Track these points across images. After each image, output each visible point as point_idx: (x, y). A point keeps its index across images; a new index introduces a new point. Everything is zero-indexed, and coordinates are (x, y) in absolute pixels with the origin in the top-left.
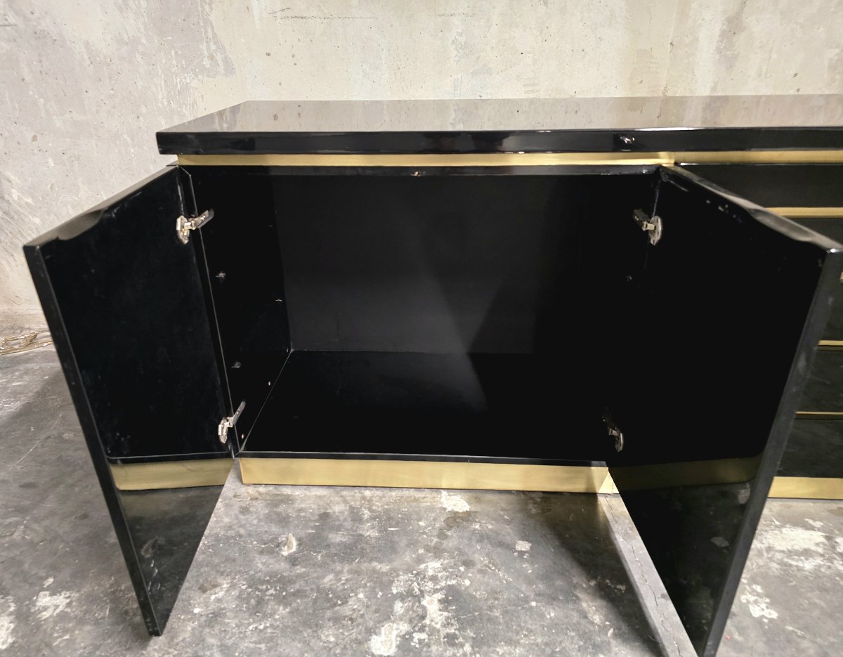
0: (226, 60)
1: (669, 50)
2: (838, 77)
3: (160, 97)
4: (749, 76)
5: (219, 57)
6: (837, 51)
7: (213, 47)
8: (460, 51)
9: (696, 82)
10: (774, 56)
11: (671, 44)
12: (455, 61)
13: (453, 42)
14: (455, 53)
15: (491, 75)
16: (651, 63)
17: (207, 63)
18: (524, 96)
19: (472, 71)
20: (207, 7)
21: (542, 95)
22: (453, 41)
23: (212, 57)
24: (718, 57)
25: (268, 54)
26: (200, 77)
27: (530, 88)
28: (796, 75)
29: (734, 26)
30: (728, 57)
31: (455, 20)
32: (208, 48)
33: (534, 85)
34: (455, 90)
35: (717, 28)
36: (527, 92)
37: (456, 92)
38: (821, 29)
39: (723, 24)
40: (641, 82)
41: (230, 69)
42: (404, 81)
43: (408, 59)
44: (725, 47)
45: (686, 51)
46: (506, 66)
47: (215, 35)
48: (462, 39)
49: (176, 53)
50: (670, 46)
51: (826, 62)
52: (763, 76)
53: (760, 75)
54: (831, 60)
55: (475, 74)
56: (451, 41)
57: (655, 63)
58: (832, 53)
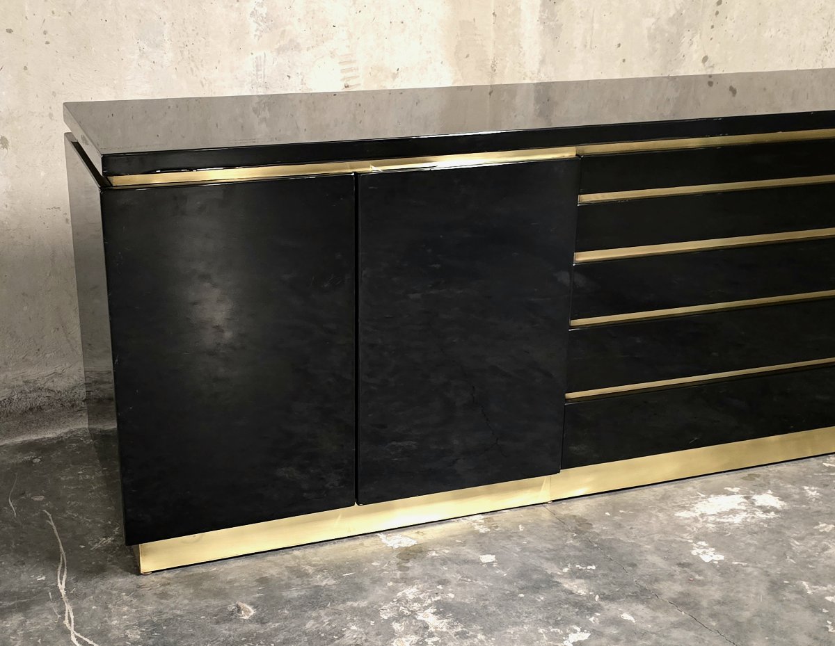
1: (493, 22)
4: (575, 48)
6: (653, 20)
8: (262, 24)
9: (524, 54)
10: (596, 26)
11: (494, 14)
12: (255, 35)
13: (252, 14)
14: (255, 26)
15: (299, 51)
16: (476, 35)
19: (277, 46)
22: (253, 12)
24: (542, 27)
25: (10, 31)
27: (345, 67)
28: (619, 45)
30: (551, 28)
33: (351, 62)
34: (258, 70)
36: (344, 71)
37: (259, 73)
40: (468, 56)
42: (193, 61)
43: (197, 34)
44: (548, 18)
45: (510, 22)
46: (317, 41)
48: (263, 11)
50: (492, 16)
51: (645, 32)
52: (588, 47)
53: (585, 46)
54: (649, 29)
55: (280, 50)
56: (250, 12)
57: (479, 35)
58: (649, 22)
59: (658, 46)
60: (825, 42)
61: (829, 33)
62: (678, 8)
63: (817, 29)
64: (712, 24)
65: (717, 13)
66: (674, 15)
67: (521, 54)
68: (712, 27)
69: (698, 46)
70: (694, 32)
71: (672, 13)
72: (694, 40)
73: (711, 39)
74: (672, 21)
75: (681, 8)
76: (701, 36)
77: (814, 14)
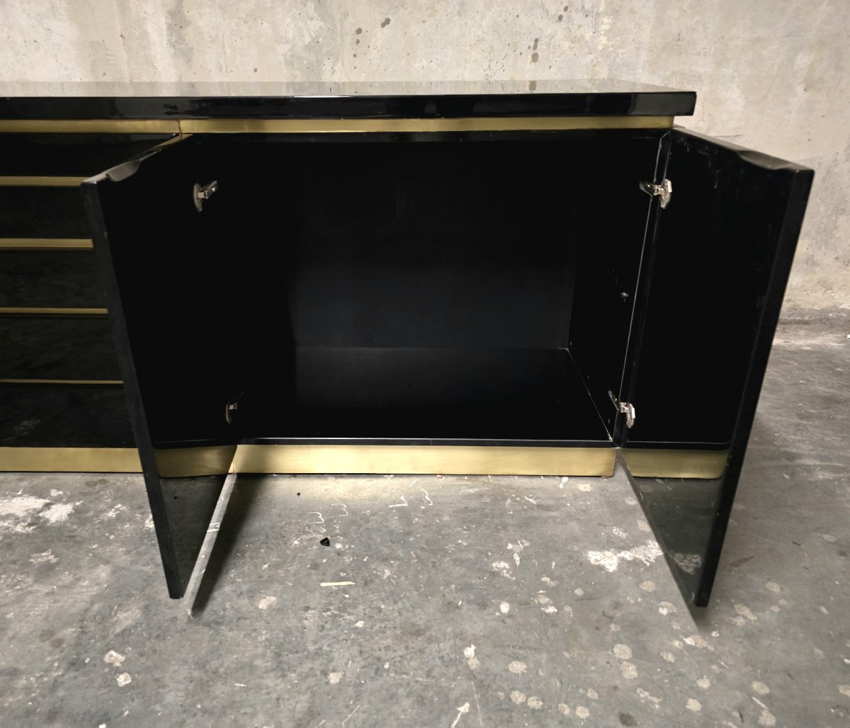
1: (122, 43)
2: (297, 72)
4: (211, 71)
6: (288, 47)
9: (160, 75)
10: (228, 51)
11: (121, 36)
16: (108, 55)
24: (172, 50)
28: (256, 70)
29: (178, 22)
30: (184, 53)
35: (163, 21)
38: (265, 24)
39: (166, 18)
40: (105, 74)
44: (176, 41)
45: (140, 44)
50: (120, 38)
51: (281, 59)
52: (224, 70)
53: (221, 70)
54: (285, 56)
57: (112, 55)
58: (283, 49)
60: (487, 75)
61: (492, 66)
62: (314, 35)
63: (475, 61)
64: (353, 52)
65: (358, 42)
66: (310, 43)
67: (157, 74)
68: (355, 56)
69: (341, 74)
70: (335, 60)
71: (307, 40)
72: (336, 68)
73: (355, 68)
74: (308, 48)
75: (316, 35)
76: (343, 64)
77: (470, 46)
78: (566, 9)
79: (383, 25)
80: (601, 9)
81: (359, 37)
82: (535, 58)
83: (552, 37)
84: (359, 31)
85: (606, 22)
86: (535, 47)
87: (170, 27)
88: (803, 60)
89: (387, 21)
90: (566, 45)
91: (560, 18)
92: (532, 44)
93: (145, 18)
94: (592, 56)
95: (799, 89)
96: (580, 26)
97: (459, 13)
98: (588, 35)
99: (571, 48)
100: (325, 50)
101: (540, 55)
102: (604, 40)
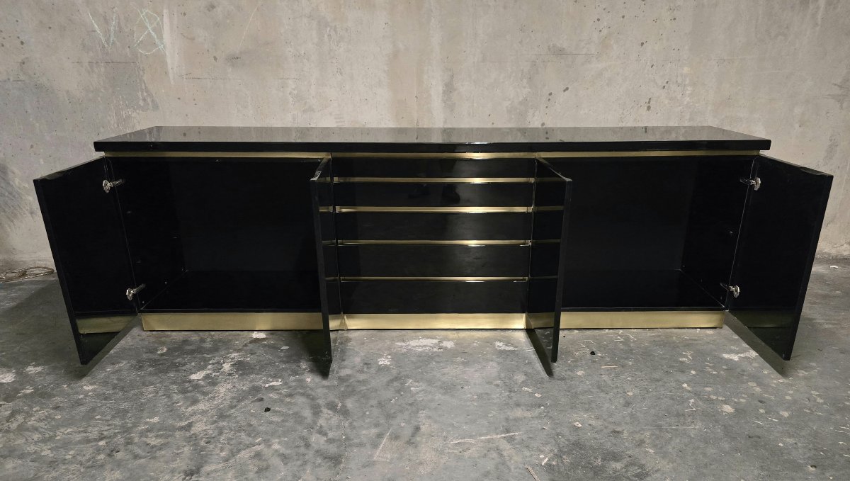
0: (153, 101)
1: (416, 100)
3: (112, 122)
4: (464, 116)
5: (149, 100)
6: (510, 102)
7: (145, 94)
10: (475, 105)
13: (290, 94)
16: (406, 107)
17: (141, 103)
18: (335, 126)
20: (141, 72)
21: (346, 125)
23: (144, 100)
24: (443, 104)
25: (179, 99)
26: (137, 111)
27: (338, 120)
28: (489, 115)
29: (449, 88)
30: (450, 106)
31: (290, 82)
32: (142, 94)
33: (340, 117)
35: (441, 89)
36: (337, 122)
38: (498, 91)
40: (403, 118)
41: (156, 107)
44: (447, 99)
45: (425, 101)
46: (322, 107)
47: (146, 87)
48: (295, 92)
49: (122, 97)
50: (415, 98)
51: (505, 109)
53: (469, 115)
54: (507, 107)
55: (304, 111)
56: (289, 92)
57: (409, 107)
58: (507, 103)
59: (513, 116)
62: (525, 96)
63: (615, 110)
64: (546, 105)
65: (549, 100)
67: (432, 117)
68: (547, 107)
69: (538, 117)
70: (535, 109)
71: (521, 99)
72: (536, 114)
73: (546, 114)
74: (521, 103)
76: (540, 112)
77: (613, 102)
78: (667, 82)
79: (564, 91)
80: (686, 83)
81: (550, 97)
82: (649, 108)
83: (659, 97)
84: (550, 94)
85: (690, 89)
86: (649, 102)
87: (444, 92)
88: (798, 110)
89: (567, 89)
90: (666, 102)
91: (664, 87)
92: (647, 101)
93: (431, 87)
94: (681, 107)
95: (797, 126)
96: (674, 91)
97: (608, 85)
98: (679, 97)
99: (669, 103)
100: (530, 104)
101: (652, 107)
102: (688, 99)
